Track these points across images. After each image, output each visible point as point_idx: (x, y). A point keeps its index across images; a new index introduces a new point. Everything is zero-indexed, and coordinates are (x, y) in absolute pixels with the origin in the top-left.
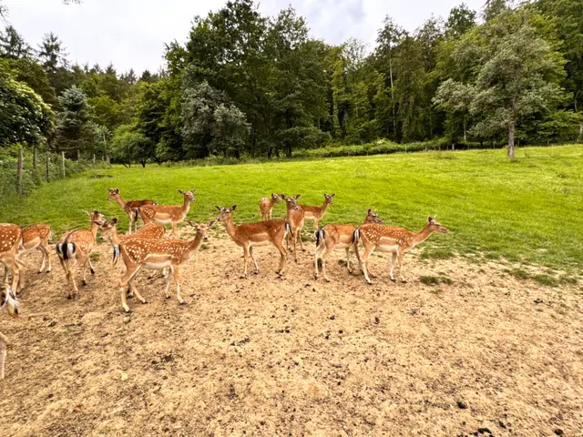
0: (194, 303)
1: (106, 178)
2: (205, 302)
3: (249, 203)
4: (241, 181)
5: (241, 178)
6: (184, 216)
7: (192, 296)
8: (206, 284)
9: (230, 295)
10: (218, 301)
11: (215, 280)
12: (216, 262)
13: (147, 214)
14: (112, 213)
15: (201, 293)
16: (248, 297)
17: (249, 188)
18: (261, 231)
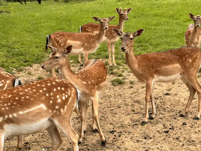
0: (115, 140)
1: (5, 14)
2: (129, 139)
3: (167, 37)
4: (153, 12)
5: (152, 9)
6: (98, 46)
7: (112, 132)
8: (127, 120)
9: (157, 135)
10: (144, 141)
11: (136, 117)
12: (135, 99)
13: (58, 42)
14: (16, 46)
15: (121, 130)
16: (181, 139)
17: (164, 19)
18: (171, 62)
